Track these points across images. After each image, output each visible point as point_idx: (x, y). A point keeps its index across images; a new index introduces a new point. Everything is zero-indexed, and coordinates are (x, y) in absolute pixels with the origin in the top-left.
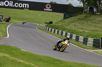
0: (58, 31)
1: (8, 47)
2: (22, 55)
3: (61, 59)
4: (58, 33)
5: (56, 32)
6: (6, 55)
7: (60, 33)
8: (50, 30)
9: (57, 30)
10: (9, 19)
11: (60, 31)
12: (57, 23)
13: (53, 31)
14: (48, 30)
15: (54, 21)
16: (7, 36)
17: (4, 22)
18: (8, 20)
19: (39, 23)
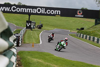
0: (90, 37)
1: (42, 53)
2: (55, 60)
3: (94, 65)
4: (90, 39)
5: (88, 38)
6: (40, 61)
7: (92, 39)
8: (81, 36)
9: (88, 36)
10: (42, 26)
11: (92, 37)
12: (88, 29)
13: (85, 37)
14: (80, 37)
15: (86, 27)
16: (39, 42)
17: (36, 29)
18: (40, 27)
19: (71, 29)
